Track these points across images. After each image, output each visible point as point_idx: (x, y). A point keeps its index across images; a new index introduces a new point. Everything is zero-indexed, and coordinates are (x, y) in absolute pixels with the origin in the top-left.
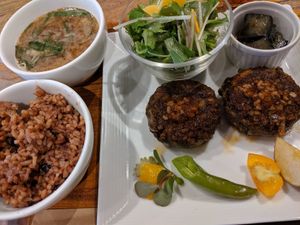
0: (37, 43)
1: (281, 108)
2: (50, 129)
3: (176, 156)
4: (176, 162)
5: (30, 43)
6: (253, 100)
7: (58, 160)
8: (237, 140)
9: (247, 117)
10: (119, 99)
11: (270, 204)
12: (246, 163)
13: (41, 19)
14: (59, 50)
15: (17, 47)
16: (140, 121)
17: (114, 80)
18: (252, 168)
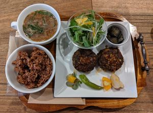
0: (32, 26)
1: (115, 64)
2: (41, 64)
3: (80, 74)
4: (80, 76)
5: (29, 25)
6: (108, 61)
7: (43, 75)
8: (100, 71)
9: (105, 65)
10: (62, 50)
11: (106, 92)
12: (102, 79)
13: (32, 13)
14: (42, 31)
15: (23, 26)
16: (69, 60)
17: (61, 43)
18: (103, 81)
